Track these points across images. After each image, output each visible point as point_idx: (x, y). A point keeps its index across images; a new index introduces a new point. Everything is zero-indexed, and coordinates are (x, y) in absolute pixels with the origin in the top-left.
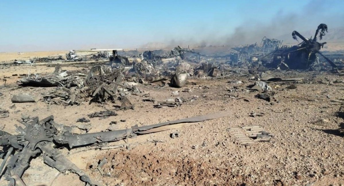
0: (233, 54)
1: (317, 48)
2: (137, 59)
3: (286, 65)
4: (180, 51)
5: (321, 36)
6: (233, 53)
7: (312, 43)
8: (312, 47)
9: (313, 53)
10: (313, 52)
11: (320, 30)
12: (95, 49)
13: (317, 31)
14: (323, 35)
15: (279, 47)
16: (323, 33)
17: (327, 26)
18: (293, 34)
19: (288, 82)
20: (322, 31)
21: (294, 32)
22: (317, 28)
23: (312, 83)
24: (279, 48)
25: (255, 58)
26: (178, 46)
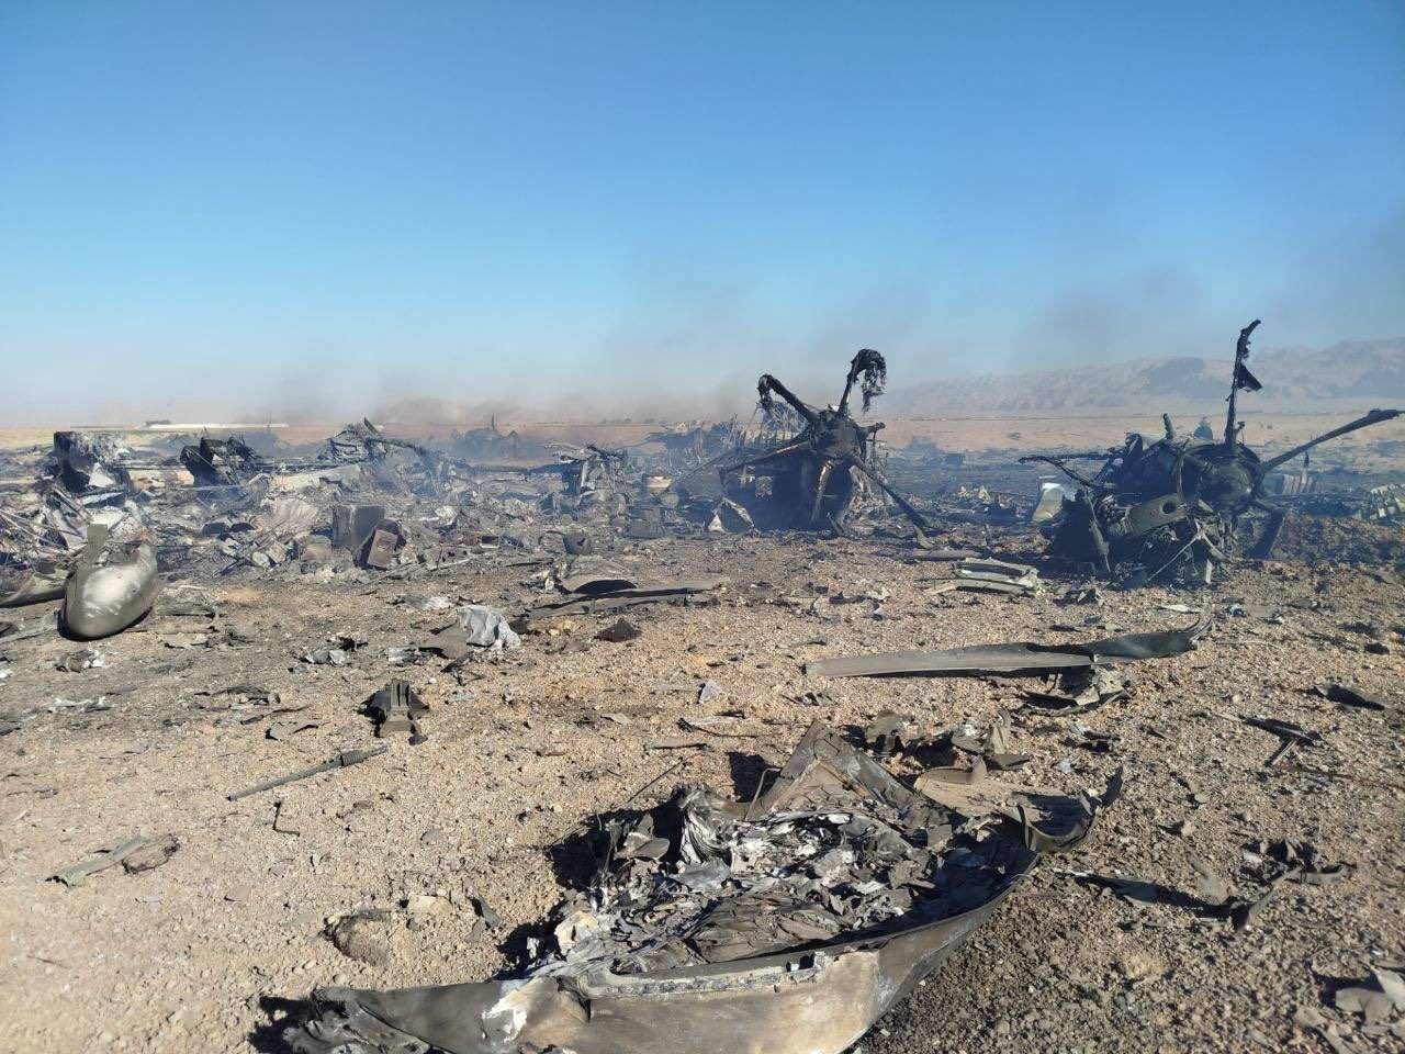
0: (569, 461)
1: (850, 447)
2: (179, 473)
3: (741, 511)
4: (368, 444)
5: (868, 395)
6: (563, 458)
7: (831, 425)
8: (828, 441)
9: (838, 466)
10: (838, 462)
11: (861, 376)
12: (168, 423)
13: (852, 378)
14: (874, 394)
15: (749, 436)
16: (874, 384)
17: (883, 359)
18: (762, 389)
19: (651, 598)
20: (868, 376)
21: (765, 380)
22: (849, 369)
23: (747, 605)
24: (746, 442)
25: (660, 478)
26: (366, 422)
